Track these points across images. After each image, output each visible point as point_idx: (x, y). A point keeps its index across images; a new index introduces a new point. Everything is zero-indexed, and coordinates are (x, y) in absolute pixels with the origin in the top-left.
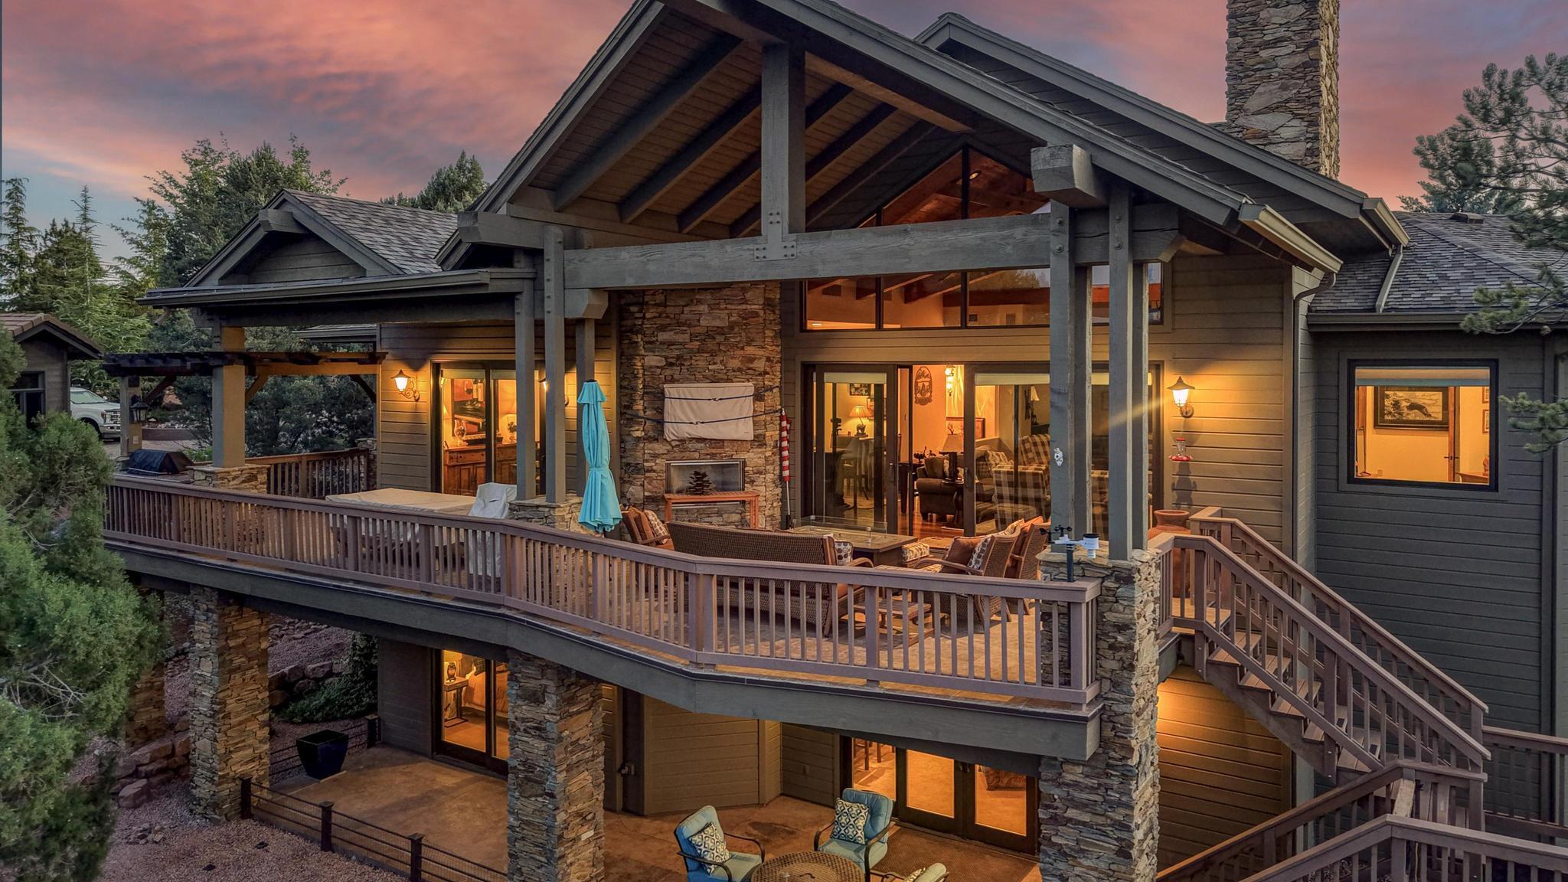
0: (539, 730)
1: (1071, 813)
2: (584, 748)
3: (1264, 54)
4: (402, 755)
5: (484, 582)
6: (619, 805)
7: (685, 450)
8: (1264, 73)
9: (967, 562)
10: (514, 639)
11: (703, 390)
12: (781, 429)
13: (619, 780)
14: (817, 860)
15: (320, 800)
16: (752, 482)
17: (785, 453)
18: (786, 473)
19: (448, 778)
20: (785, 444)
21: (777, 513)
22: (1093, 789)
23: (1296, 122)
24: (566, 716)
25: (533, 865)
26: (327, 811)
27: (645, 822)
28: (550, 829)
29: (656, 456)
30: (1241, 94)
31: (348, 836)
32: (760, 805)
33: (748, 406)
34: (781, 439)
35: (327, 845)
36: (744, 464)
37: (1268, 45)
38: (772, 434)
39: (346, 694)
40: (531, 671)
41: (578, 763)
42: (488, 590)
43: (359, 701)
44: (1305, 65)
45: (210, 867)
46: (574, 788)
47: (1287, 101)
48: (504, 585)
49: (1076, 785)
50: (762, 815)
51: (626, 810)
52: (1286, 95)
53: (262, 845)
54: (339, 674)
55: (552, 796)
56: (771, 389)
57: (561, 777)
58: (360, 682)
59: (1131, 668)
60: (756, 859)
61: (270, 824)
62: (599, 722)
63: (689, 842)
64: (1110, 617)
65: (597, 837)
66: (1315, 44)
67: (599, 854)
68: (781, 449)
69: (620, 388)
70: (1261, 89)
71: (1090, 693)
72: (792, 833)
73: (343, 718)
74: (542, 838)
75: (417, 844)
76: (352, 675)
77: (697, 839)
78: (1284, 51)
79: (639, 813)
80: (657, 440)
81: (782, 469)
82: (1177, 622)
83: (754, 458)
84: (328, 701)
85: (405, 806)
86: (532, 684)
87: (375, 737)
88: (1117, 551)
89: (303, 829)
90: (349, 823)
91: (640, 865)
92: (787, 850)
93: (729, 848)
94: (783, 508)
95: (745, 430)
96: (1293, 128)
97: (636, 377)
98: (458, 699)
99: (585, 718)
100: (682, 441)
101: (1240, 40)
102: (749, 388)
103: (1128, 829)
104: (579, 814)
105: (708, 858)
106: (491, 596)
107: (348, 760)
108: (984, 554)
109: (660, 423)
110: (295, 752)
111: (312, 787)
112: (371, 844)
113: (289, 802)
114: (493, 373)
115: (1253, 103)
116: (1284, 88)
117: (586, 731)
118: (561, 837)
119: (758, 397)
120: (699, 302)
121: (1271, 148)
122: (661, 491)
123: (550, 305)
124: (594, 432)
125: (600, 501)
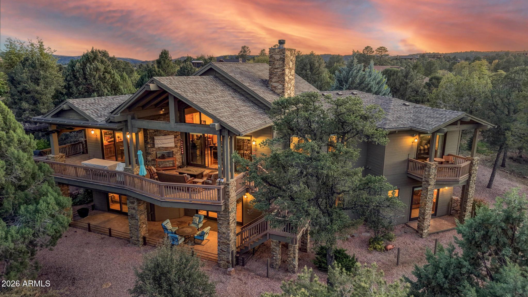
0: (134, 209)
1: (222, 218)
2: (143, 211)
3: (275, 70)
4: (100, 212)
5: (121, 183)
6: (150, 219)
8: (275, 74)
9: (211, 178)
10: (127, 193)
11: (163, 137)
12: (181, 143)
13: (150, 215)
14: (189, 227)
15: (87, 222)
16: (175, 155)
17: (182, 148)
18: (183, 152)
19: (112, 216)
20: (182, 146)
21: (181, 161)
22: (224, 215)
23: (281, 85)
24: (139, 206)
25: (135, 232)
26: (89, 224)
27: (156, 222)
28: (137, 226)
29: (153, 151)
30: (271, 78)
31: (94, 229)
32: (180, 218)
34: (181, 145)
35: (90, 230)
36: (173, 151)
37: (276, 69)
38: (179, 145)
39: (83, 198)
40: (132, 198)
41: (142, 214)
42: (122, 184)
43: (87, 200)
44: (282, 74)
45: (66, 237)
46: (141, 218)
47: (279, 81)
48: (125, 183)
49: (222, 214)
50: (180, 220)
51: (152, 220)
52: (279, 79)
53: (76, 232)
54: (81, 194)
55: (137, 220)
56: (178, 135)
57: (139, 216)
58: (86, 195)
59: (229, 197)
60: (177, 228)
61: (76, 228)
62: (145, 206)
63: (164, 226)
64: (226, 190)
65: (146, 226)
66: (284, 70)
67: (147, 229)
68: (181, 147)
69: (144, 137)
70: (275, 78)
71: (222, 202)
72: (186, 223)
73: (84, 204)
74: (136, 227)
75: (110, 230)
76: (84, 194)
77: (166, 225)
78: (279, 70)
79: (155, 221)
80: (153, 147)
81: (182, 152)
82: (246, 186)
83: (175, 150)
84: (80, 200)
85: (105, 222)
86: (132, 200)
87: (94, 208)
88: (227, 180)
89: (83, 228)
90: (94, 226)
91: (155, 230)
92: (185, 226)
93: (172, 226)
94: (182, 160)
95: (173, 145)
96: (280, 87)
97: (148, 134)
98: (112, 199)
99: (142, 206)
100: (159, 148)
102: (173, 136)
103: (229, 220)
104: (143, 223)
105: (168, 228)
106: (122, 185)
107: (89, 213)
108: (213, 176)
109: (154, 144)
110: (77, 212)
111: (82, 219)
112: (99, 230)
113: (78, 223)
114: (115, 131)
116: (279, 78)
117: (143, 208)
118: (139, 227)
119: (175, 137)
120: (161, 118)
121: (276, 90)
122: (155, 158)
123: (130, 130)
124: (141, 159)
125: (143, 171)
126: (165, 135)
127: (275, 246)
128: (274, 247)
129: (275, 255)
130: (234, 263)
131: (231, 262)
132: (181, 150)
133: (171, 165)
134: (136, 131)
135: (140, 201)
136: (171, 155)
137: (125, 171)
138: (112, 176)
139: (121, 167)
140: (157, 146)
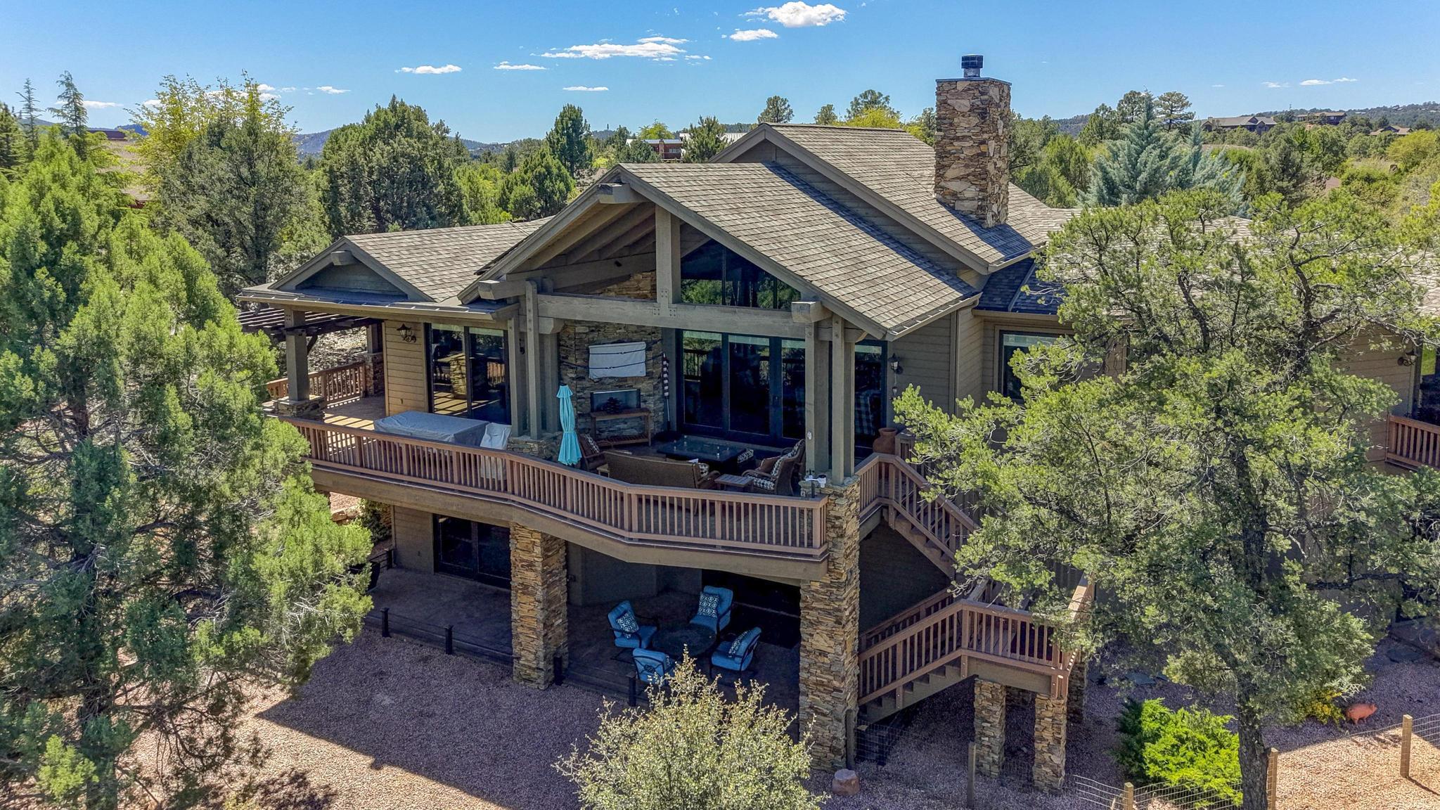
0: (531, 566)
1: (815, 604)
2: (556, 574)
3: (956, 144)
4: (412, 573)
7: (603, 384)
8: (956, 156)
9: (770, 473)
11: (615, 348)
12: (664, 367)
16: (645, 401)
17: (666, 382)
18: (667, 394)
20: (666, 376)
21: (663, 419)
22: (825, 593)
23: (973, 189)
24: (545, 558)
25: (529, 640)
26: (385, 613)
28: (538, 621)
29: (584, 389)
30: (944, 167)
33: (642, 356)
34: (664, 373)
35: (386, 633)
36: (639, 391)
37: (958, 139)
38: (657, 370)
40: (525, 533)
41: (553, 583)
42: (499, 489)
44: (978, 155)
46: (550, 597)
47: (968, 175)
49: (817, 591)
52: (968, 171)
55: (539, 602)
57: (544, 591)
64: (832, 513)
66: (984, 143)
67: (566, 632)
68: (664, 379)
70: (954, 166)
71: (821, 550)
74: (534, 625)
75: (449, 631)
77: (620, 620)
78: (967, 144)
80: (585, 378)
81: (664, 391)
83: (645, 387)
86: (525, 541)
87: (392, 560)
90: (397, 619)
94: (666, 415)
95: (640, 371)
97: (570, 339)
99: (556, 558)
100: (601, 379)
101: (942, 133)
102: (643, 345)
104: (554, 611)
106: (501, 493)
109: (587, 368)
112: (414, 631)
115: (950, 173)
116: (967, 167)
117: (557, 565)
118: (543, 624)
119: (648, 349)
120: (609, 290)
121: (960, 202)
122: (589, 410)
123: (530, 325)
124: (567, 413)
125: (569, 450)
126: (620, 342)
127: (988, 700)
128: (985, 703)
129: (988, 732)
130: (853, 753)
131: (843, 751)
132: (664, 385)
133: (635, 432)
134: (548, 327)
135: (549, 542)
136: (633, 403)
137: (511, 448)
138: (471, 463)
139: (496, 436)
140: (595, 374)
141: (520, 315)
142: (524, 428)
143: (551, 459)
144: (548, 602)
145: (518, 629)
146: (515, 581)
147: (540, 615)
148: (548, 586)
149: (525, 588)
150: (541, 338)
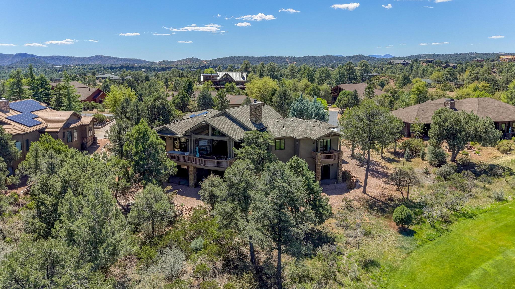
0: (192, 171)
7: (202, 146)
16: (208, 149)
33: (207, 143)
36: (207, 147)
40: (191, 167)
47: (254, 117)
99: (195, 170)
115: (252, 117)
123: (192, 139)
124: (197, 150)
125: (198, 155)
126: (204, 141)
132: (210, 146)
133: (206, 153)
134: (195, 139)
135: (194, 167)
136: (206, 149)
137: (189, 155)
138: (183, 157)
139: (187, 153)
140: (200, 145)
141: (191, 137)
142: (191, 152)
143: (195, 156)
144: (194, 176)
145: (190, 180)
146: (190, 173)
147: (193, 178)
148: (194, 174)
149: (191, 174)
150: (194, 140)
